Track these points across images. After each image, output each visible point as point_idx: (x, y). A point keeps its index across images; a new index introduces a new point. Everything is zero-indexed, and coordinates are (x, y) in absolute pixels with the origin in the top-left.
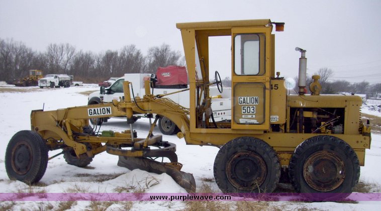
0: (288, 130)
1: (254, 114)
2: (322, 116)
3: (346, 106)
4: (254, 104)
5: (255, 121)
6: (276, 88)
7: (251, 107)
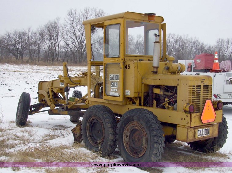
0: (142, 104)
1: (117, 89)
2: (167, 93)
3: (178, 85)
4: (117, 80)
5: (117, 94)
6: (129, 67)
7: (115, 82)
